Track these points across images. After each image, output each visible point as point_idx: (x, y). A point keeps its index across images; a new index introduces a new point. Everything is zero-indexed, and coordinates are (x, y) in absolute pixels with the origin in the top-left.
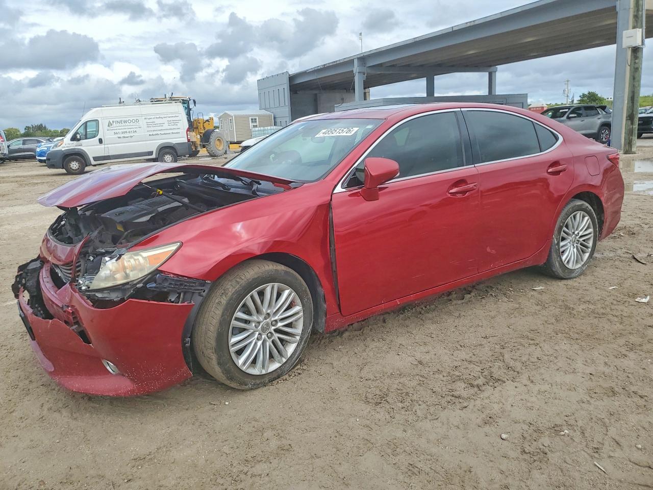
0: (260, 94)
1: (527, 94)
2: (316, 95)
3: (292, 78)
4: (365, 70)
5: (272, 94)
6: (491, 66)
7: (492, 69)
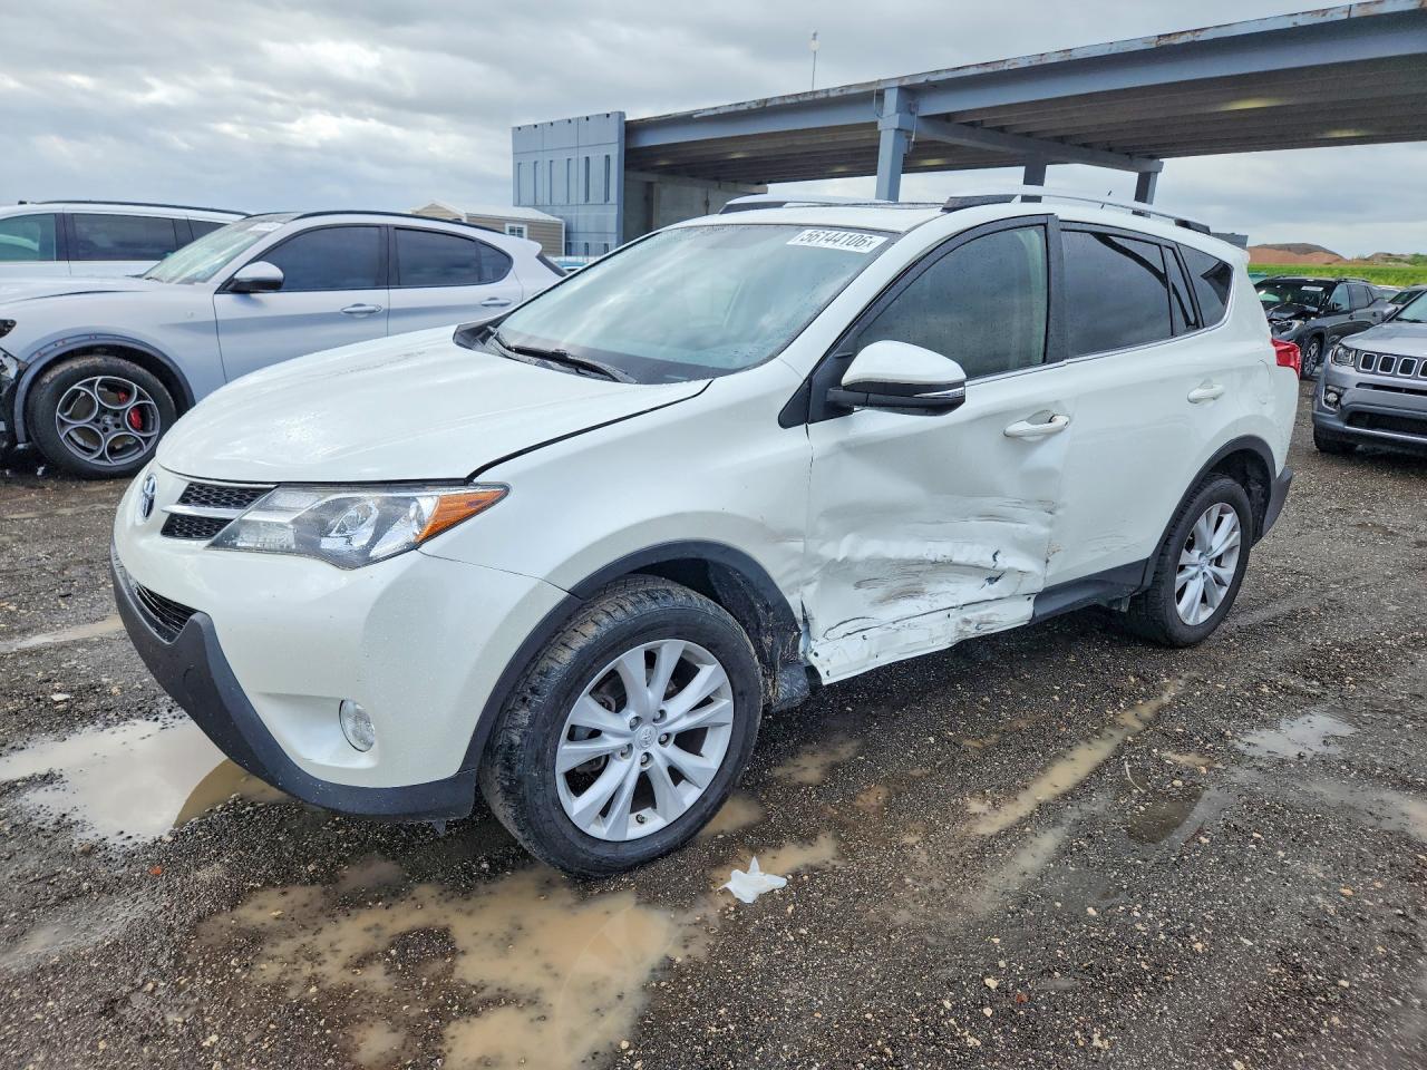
0: (518, 166)
1: (1247, 237)
2: (650, 185)
3: (631, 129)
4: (913, 123)
5: (560, 170)
6: (1152, 157)
7: (1150, 166)
